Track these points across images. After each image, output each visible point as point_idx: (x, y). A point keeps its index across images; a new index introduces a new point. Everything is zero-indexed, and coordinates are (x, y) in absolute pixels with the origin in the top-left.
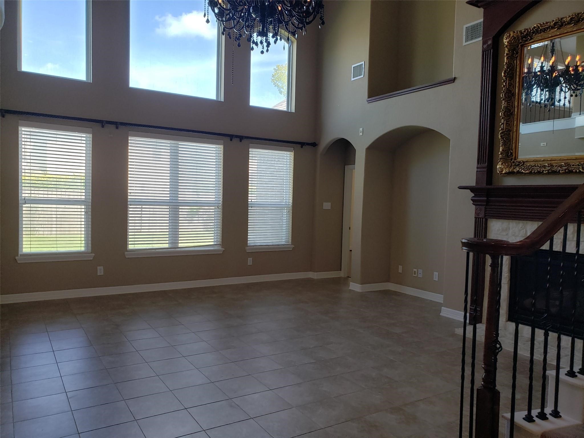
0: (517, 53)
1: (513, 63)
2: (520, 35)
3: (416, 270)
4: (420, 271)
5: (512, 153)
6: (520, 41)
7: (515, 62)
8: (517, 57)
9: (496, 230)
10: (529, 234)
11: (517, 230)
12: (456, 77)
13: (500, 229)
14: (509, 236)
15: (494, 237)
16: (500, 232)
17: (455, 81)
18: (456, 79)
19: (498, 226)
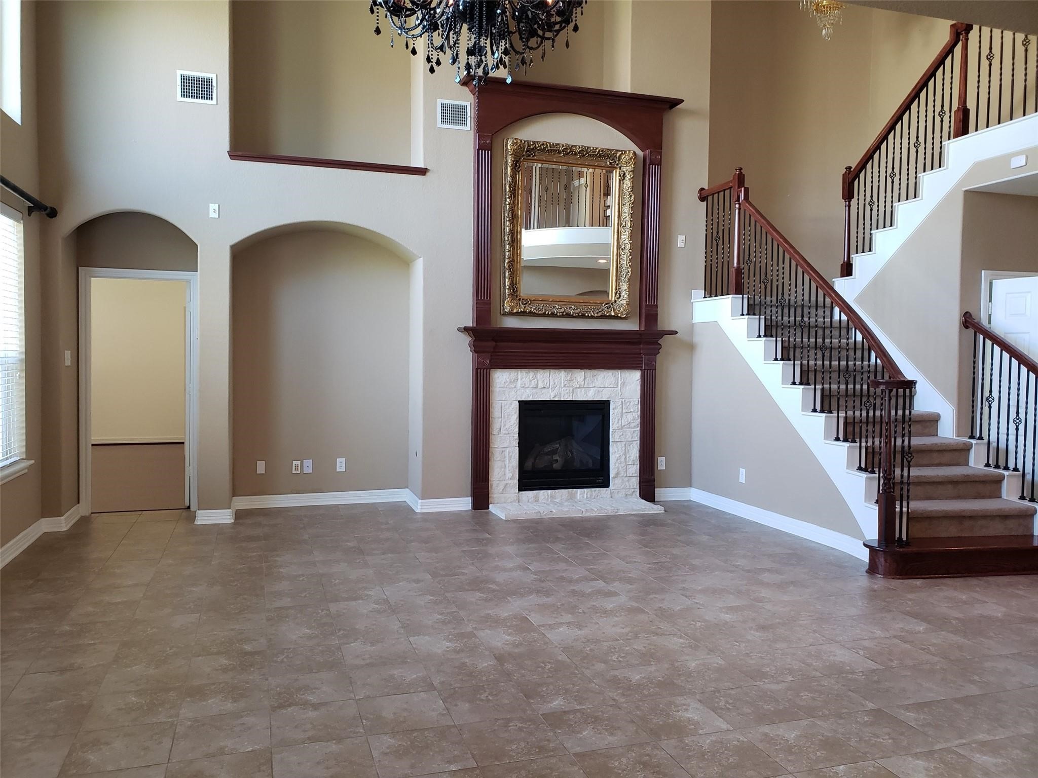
0: (519, 167)
2: (526, 147)
3: (299, 463)
4: (308, 462)
5: (517, 289)
6: (524, 154)
7: (517, 176)
8: (520, 171)
9: (503, 382)
10: (540, 385)
11: (526, 380)
12: (428, 168)
13: (508, 380)
14: (518, 388)
15: (500, 391)
16: (507, 384)
17: (427, 174)
18: (428, 172)
19: (505, 377)
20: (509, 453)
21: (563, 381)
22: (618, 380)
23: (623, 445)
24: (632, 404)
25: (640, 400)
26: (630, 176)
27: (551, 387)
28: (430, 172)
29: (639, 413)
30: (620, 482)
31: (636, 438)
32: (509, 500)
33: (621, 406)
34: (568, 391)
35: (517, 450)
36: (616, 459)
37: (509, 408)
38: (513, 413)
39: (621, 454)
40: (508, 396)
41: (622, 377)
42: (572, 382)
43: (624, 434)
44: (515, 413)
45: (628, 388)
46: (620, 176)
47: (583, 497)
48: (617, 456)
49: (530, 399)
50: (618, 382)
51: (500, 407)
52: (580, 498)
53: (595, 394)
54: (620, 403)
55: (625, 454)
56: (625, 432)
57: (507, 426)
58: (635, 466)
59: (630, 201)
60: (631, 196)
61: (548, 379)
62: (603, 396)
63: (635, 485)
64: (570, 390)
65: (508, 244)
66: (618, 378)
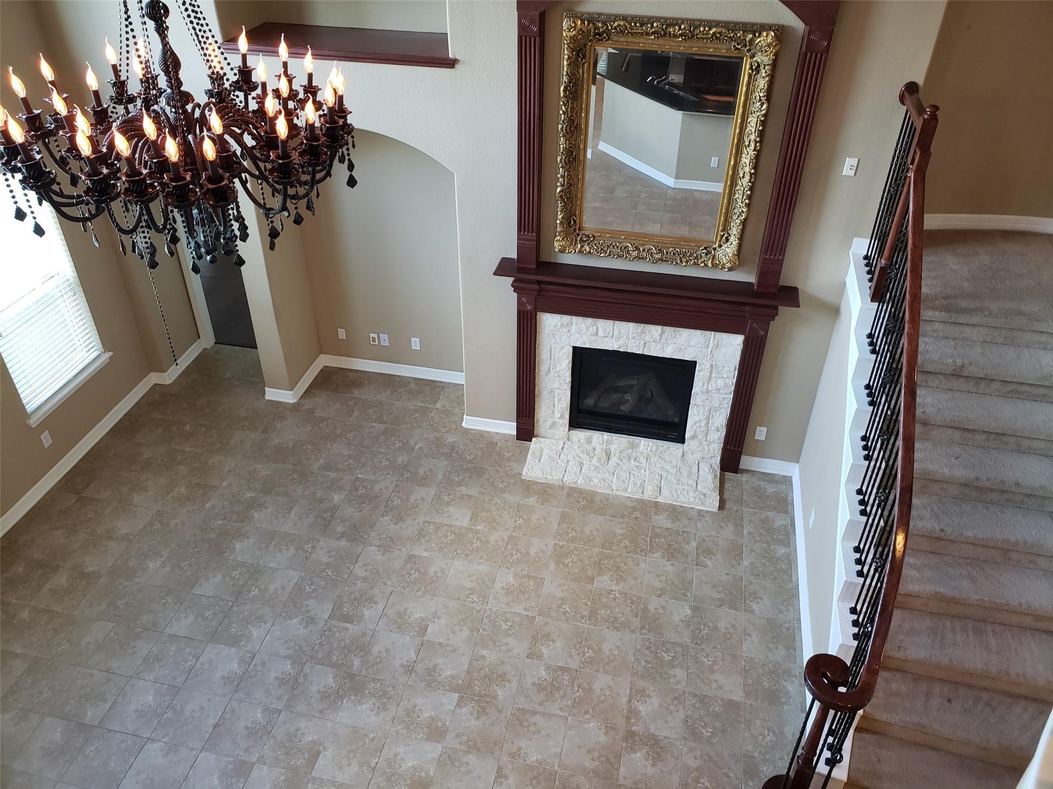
0: (584, 57)
1: (576, 72)
2: (592, 31)
3: (375, 336)
4: (384, 337)
5: (575, 221)
6: (591, 38)
7: (581, 71)
8: (583, 64)
9: (552, 326)
10: (601, 333)
11: (583, 327)
12: (457, 58)
13: (559, 324)
14: (572, 333)
15: (549, 334)
16: (558, 328)
17: (456, 66)
18: (457, 63)
19: (555, 320)
20: (558, 395)
21: (631, 333)
22: (710, 341)
23: (706, 409)
24: (726, 369)
25: (737, 367)
26: (766, 72)
27: (615, 337)
28: (460, 63)
29: (735, 380)
30: (697, 443)
31: (726, 405)
32: (557, 437)
33: (709, 370)
34: (637, 344)
35: (568, 393)
36: (694, 422)
37: (559, 352)
38: (564, 358)
39: (702, 419)
40: (558, 339)
41: (716, 337)
42: (644, 335)
43: (710, 399)
44: (567, 358)
45: (722, 351)
46: (751, 68)
47: (647, 449)
48: (697, 419)
49: (587, 346)
50: (709, 343)
51: (549, 349)
52: (643, 449)
53: (674, 352)
54: (709, 366)
55: (708, 418)
56: (712, 397)
57: (557, 369)
58: (719, 433)
59: (761, 111)
60: (762, 105)
61: (612, 328)
62: (686, 355)
63: (717, 450)
64: (640, 343)
65: (562, 167)
66: (711, 338)
